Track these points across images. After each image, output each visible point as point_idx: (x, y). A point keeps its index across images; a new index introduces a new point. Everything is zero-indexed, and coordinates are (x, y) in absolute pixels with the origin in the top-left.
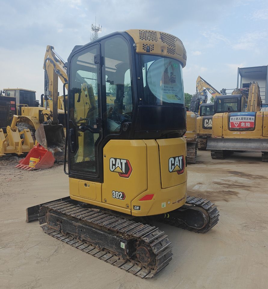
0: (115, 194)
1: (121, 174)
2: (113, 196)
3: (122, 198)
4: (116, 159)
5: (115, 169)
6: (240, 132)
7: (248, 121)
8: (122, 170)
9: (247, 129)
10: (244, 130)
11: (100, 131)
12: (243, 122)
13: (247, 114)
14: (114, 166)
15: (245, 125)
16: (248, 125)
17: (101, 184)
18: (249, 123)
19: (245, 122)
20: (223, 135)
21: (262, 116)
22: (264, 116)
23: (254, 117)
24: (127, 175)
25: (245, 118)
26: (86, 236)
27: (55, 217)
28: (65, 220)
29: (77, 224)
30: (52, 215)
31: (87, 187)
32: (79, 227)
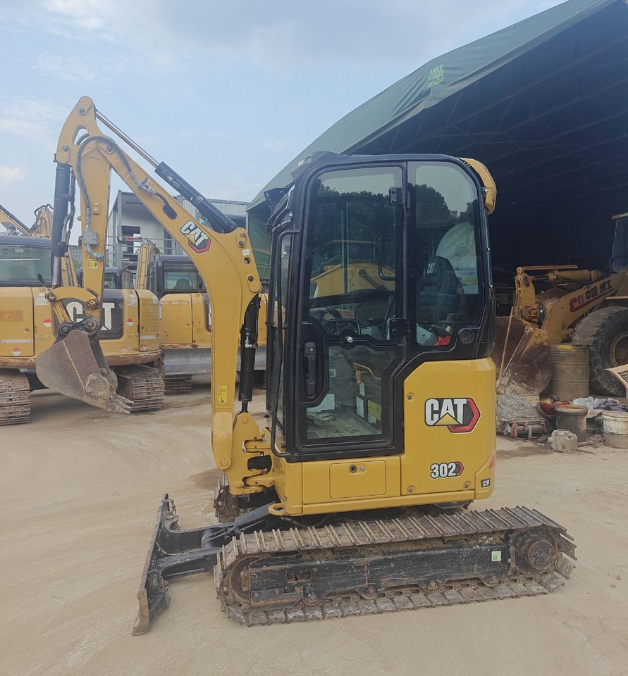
0: (439, 470)
1: (454, 428)
2: (433, 474)
3: (455, 474)
4: (441, 401)
5: (439, 419)
8: (456, 419)
14: (438, 415)
17: (398, 457)
20: (193, 341)
24: (468, 427)
26: (396, 576)
27: (282, 571)
28: (323, 565)
29: (368, 559)
30: (266, 571)
31: (356, 474)
32: (374, 564)
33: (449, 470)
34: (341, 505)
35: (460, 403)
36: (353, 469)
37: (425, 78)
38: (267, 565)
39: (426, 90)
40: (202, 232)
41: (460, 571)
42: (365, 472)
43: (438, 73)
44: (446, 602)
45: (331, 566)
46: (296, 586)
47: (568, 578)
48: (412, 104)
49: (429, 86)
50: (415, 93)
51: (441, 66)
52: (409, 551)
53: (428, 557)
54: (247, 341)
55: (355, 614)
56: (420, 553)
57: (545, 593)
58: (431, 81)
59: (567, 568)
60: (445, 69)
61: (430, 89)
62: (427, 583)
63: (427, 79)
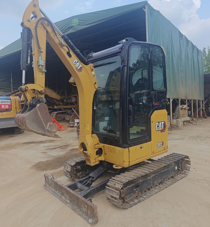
1: (162, 131)
3: (162, 146)
4: (159, 123)
6: (2, 113)
7: (6, 104)
9: (7, 110)
10: (4, 111)
11: (150, 105)
12: (3, 105)
13: (5, 98)
15: (5, 107)
16: (7, 107)
17: (150, 142)
18: (7, 105)
19: (5, 105)
21: (15, 100)
22: (16, 100)
23: (10, 101)
25: (4, 102)
26: (158, 180)
27: (132, 187)
28: (142, 181)
29: (151, 177)
30: (128, 188)
31: (142, 149)
32: (153, 178)
33: (161, 144)
34: (139, 161)
35: (163, 123)
36: (141, 148)
37: (70, 22)
38: (128, 186)
39: (71, 26)
40: (80, 64)
41: (170, 175)
42: (144, 148)
43: (76, 21)
44: (169, 185)
45: (143, 181)
46: (136, 191)
47: (189, 171)
48: (65, 30)
49: (72, 25)
50: (66, 27)
51: (77, 19)
52: (159, 171)
53: (164, 172)
54: (95, 107)
55: (151, 196)
56: (162, 171)
57: (186, 176)
58: (73, 23)
59: (188, 168)
60: (79, 20)
61: (73, 26)
62: (164, 180)
63: (71, 22)
